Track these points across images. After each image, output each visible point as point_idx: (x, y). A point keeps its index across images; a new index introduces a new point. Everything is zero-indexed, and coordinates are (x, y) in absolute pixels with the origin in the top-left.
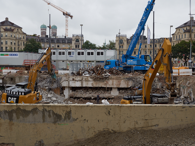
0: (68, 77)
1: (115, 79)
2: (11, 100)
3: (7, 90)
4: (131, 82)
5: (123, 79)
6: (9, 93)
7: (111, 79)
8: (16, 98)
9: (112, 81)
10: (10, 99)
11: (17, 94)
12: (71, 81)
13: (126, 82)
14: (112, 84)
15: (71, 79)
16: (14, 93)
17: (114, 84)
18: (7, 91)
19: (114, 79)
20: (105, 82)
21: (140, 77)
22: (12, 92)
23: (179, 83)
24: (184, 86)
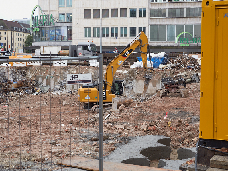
23: (34, 73)
24: (48, 76)
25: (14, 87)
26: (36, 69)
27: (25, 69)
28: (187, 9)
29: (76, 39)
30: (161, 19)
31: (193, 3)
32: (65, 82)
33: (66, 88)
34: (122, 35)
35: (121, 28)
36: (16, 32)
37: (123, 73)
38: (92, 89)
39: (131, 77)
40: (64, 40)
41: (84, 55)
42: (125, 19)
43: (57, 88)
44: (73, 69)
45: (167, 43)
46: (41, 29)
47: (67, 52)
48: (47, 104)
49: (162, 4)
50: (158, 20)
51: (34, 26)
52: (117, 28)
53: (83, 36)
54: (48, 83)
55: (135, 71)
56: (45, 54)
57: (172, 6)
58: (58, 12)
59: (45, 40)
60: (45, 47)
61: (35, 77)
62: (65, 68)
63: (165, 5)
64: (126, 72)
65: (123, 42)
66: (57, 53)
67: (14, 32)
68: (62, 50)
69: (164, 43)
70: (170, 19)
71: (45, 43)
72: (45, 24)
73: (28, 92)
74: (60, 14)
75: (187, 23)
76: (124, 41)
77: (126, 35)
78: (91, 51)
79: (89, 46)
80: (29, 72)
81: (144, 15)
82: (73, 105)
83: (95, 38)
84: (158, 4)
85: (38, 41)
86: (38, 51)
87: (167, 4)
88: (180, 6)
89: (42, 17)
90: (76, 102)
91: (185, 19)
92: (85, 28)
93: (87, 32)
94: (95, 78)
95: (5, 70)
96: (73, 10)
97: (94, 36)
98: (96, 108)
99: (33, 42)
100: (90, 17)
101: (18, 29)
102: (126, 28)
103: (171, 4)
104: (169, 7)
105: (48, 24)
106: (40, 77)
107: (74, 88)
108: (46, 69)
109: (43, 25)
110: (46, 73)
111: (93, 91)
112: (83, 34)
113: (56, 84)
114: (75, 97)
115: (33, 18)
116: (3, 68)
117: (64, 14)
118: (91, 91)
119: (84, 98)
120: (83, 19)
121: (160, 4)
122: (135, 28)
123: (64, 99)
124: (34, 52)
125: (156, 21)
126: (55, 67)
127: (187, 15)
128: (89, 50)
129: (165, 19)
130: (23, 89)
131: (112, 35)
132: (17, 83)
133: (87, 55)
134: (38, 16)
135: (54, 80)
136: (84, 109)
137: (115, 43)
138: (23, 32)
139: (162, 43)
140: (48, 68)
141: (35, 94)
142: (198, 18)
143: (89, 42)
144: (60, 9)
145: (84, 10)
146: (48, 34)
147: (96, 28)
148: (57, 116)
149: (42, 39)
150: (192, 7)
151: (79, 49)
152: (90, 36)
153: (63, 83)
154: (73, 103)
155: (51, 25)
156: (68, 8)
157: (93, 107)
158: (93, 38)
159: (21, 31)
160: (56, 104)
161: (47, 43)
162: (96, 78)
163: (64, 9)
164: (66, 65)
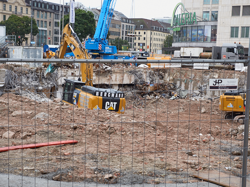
0: (67, 71)
1: (119, 73)
2: (109, 106)
3: (102, 91)
4: (133, 76)
5: (126, 73)
6: (105, 95)
7: (115, 72)
8: (116, 103)
9: (115, 75)
10: (109, 104)
11: (117, 96)
12: (70, 76)
13: (129, 77)
14: (115, 79)
15: (69, 74)
16: (113, 95)
17: (117, 80)
18: (101, 93)
19: (117, 73)
20: (108, 78)
21: (140, 70)
22: (109, 94)
23: (172, 76)
24: (187, 80)
25: (150, 90)
26: (175, 71)
27: (163, 71)
29: (220, 39)
32: (205, 87)
33: (205, 94)
36: (156, 32)
38: (236, 97)
40: (206, 41)
41: (229, 58)
43: (196, 93)
44: (215, 73)
46: (182, 28)
47: (209, 54)
48: (184, 110)
51: (175, 26)
53: (229, 36)
54: (187, 88)
56: (185, 55)
58: (202, 10)
59: (186, 40)
60: (185, 48)
61: (173, 80)
62: (206, 71)
66: (198, 55)
67: (154, 32)
68: (203, 52)
71: (186, 43)
72: (187, 23)
73: (164, 96)
74: (204, 12)
78: (237, 54)
79: (235, 48)
80: (167, 74)
82: (213, 113)
83: (243, 39)
85: (178, 41)
86: (178, 52)
89: (184, 16)
90: (217, 110)
92: (232, 27)
93: (234, 32)
94: (240, 85)
95: (142, 72)
96: (220, 7)
97: (242, 36)
98: (239, 118)
99: (172, 43)
100: (239, 15)
101: (158, 28)
105: (190, 24)
106: (178, 80)
107: (215, 94)
108: (186, 72)
109: (184, 25)
110: (185, 76)
111: (237, 99)
112: (229, 34)
113: (195, 88)
114: (216, 104)
115: (175, 16)
116: (140, 69)
117: (209, 12)
118: (234, 98)
119: (226, 107)
120: (230, 17)
123: (203, 106)
124: (173, 53)
126: (195, 70)
128: (235, 52)
130: (160, 92)
132: (154, 86)
133: (232, 58)
134: (180, 14)
135: (193, 85)
136: (226, 119)
138: (163, 32)
140: (188, 71)
141: (172, 98)
143: (235, 43)
144: (205, 6)
145: (232, 7)
146: (190, 34)
147: (245, 27)
148: (194, 123)
149: (183, 39)
151: (224, 51)
152: (237, 36)
153: (203, 88)
154: (213, 112)
155: (193, 24)
156: (214, 6)
157: (236, 117)
158: (241, 39)
159: (161, 31)
160: (194, 111)
161: (188, 43)
162: (242, 84)
163: (209, 6)
164: (208, 68)
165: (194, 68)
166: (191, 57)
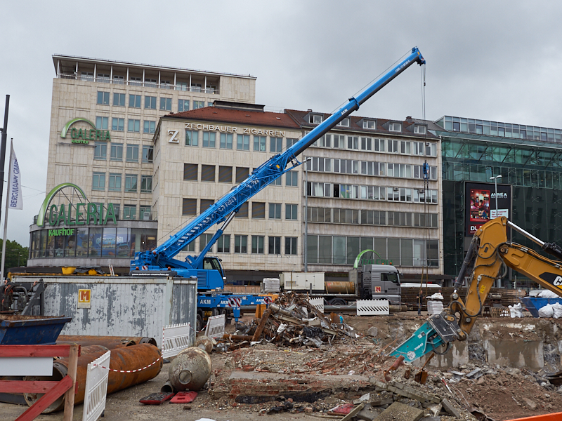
28: (362, 211)
30: (322, 226)
31: (370, 203)
34: (254, 251)
35: (254, 237)
37: (526, 329)
39: (546, 338)
41: (386, 291)
42: (261, 220)
44: (412, 323)
45: (332, 268)
47: (343, 284)
49: (324, 200)
50: (317, 226)
51: (54, 225)
52: (245, 237)
55: (551, 325)
57: (340, 205)
60: (294, 274)
62: (390, 319)
63: (329, 203)
64: (531, 327)
65: (258, 264)
69: (327, 267)
70: (337, 226)
71: (88, 260)
72: (92, 222)
75: (363, 235)
76: (259, 262)
77: (261, 251)
81: (295, 217)
84: (316, 200)
87: (331, 201)
88: (351, 207)
91: (360, 228)
96: (161, 197)
102: (262, 238)
103: (337, 201)
104: (334, 206)
109: (84, 224)
115: (51, 207)
117: (135, 206)
120: (180, 216)
121: (320, 200)
122: (278, 239)
125: (314, 228)
127: (364, 221)
129: (328, 227)
131: (237, 250)
133: (393, 291)
137: (241, 264)
139: (323, 267)
142: (379, 229)
145: (181, 200)
147: (204, 234)
150: (370, 208)
151: (376, 278)
163: (103, 194)
164: (387, 313)
165: (359, 313)
166: (311, 292)
